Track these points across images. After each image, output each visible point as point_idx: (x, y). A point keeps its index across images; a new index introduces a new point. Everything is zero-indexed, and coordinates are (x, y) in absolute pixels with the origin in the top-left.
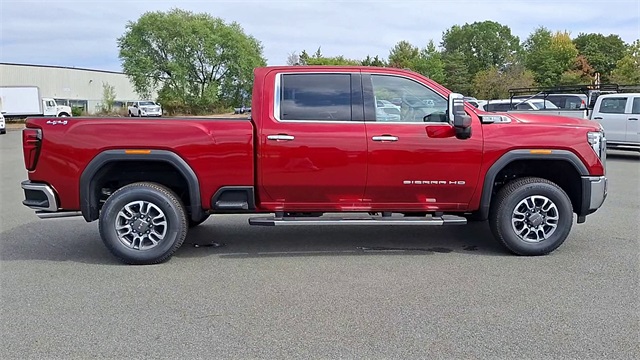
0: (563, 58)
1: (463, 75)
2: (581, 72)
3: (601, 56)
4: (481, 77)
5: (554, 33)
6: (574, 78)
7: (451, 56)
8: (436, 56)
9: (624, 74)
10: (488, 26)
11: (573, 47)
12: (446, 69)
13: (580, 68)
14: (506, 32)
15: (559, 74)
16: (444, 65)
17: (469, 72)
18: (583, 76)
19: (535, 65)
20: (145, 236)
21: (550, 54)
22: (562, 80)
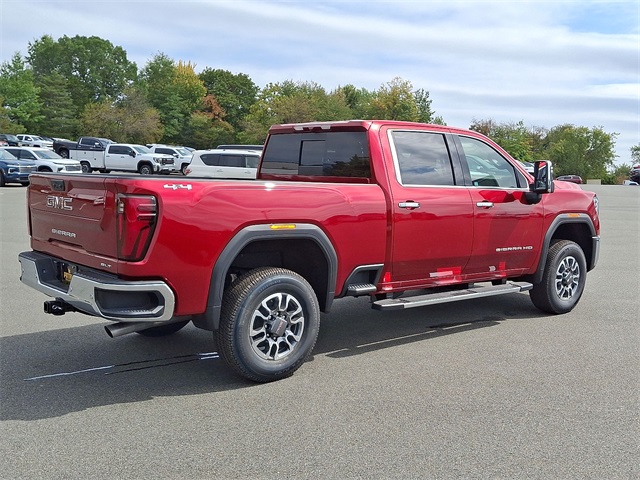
0: (190, 95)
1: (66, 106)
2: (211, 116)
3: (231, 98)
4: (91, 112)
5: (176, 64)
6: (206, 121)
7: (47, 78)
8: (25, 76)
9: (260, 121)
10: (96, 45)
11: (200, 83)
12: (42, 95)
13: (210, 110)
14: (120, 53)
15: (187, 115)
16: (38, 90)
17: (74, 103)
18: (214, 120)
19: (158, 101)
20: (280, 340)
21: (175, 90)
22: (190, 123)
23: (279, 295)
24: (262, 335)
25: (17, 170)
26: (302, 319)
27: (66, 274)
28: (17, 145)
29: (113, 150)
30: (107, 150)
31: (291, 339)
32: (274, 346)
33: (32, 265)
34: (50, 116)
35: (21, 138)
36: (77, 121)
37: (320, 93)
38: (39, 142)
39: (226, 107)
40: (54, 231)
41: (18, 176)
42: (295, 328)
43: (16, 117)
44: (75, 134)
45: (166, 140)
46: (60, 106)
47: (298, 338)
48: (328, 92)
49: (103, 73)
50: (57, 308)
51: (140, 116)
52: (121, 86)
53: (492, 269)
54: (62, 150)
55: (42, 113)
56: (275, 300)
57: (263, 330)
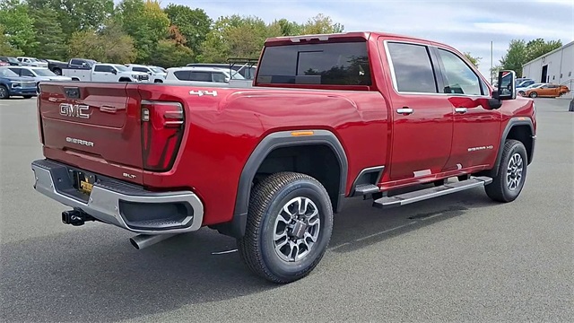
0: (157, 25)
1: (57, 34)
2: (175, 42)
3: (190, 28)
4: (78, 39)
6: (170, 46)
7: (41, 12)
8: (21, 9)
9: (214, 46)
11: (165, 16)
12: (37, 25)
13: (174, 37)
15: (155, 41)
16: (32, 21)
17: (64, 31)
18: (177, 45)
19: (131, 30)
20: (299, 242)
21: (145, 21)
22: (158, 48)
23: (299, 199)
24: (284, 238)
25: (19, 85)
26: (318, 221)
27: (83, 183)
28: (17, 65)
29: (98, 69)
30: (93, 69)
31: (309, 240)
32: (295, 247)
33: (46, 173)
34: (44, 42)
35: (20, 60)
36: (66, 46)
37: (261, 24)
38: (36, 63)
39: (186, 35)
40: (69, 139)
41: (21, 90)
42: (311, 229)
43: (16, 43)
44: (65, 56)
45: (138, 61)
46: (52, 34)
47: (315, 238)
48: (267, 24)
49: (86, 8)
50: (76, 217)
51: (118, 42)
52: (101, 18)
53: (460, 166)
54: (56, 69)
55: (37, 39)
56: (295, 204)
57: (285, 234)
